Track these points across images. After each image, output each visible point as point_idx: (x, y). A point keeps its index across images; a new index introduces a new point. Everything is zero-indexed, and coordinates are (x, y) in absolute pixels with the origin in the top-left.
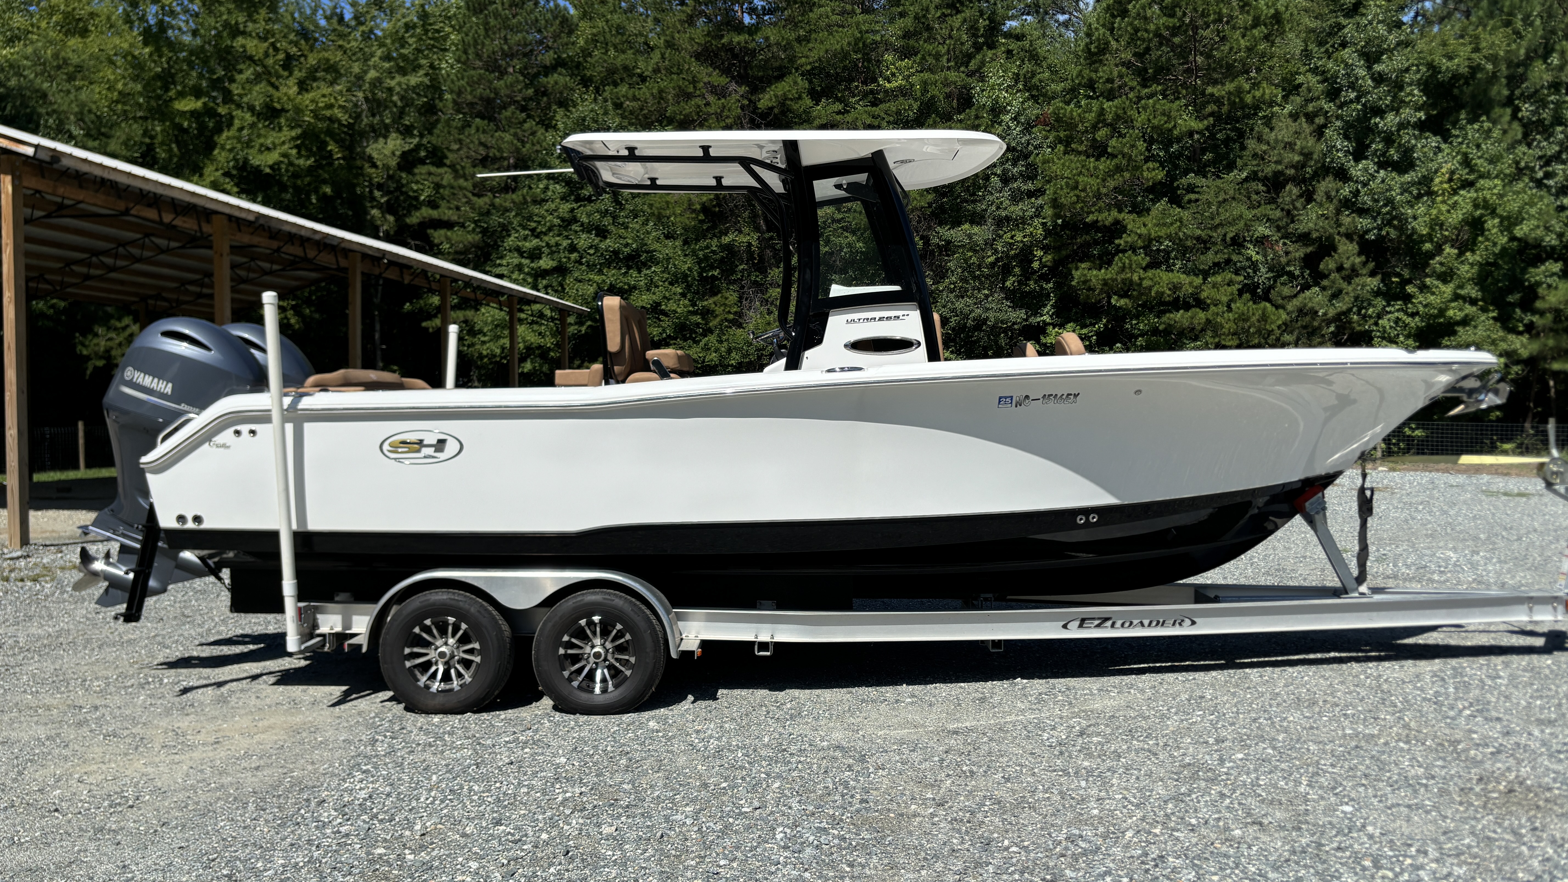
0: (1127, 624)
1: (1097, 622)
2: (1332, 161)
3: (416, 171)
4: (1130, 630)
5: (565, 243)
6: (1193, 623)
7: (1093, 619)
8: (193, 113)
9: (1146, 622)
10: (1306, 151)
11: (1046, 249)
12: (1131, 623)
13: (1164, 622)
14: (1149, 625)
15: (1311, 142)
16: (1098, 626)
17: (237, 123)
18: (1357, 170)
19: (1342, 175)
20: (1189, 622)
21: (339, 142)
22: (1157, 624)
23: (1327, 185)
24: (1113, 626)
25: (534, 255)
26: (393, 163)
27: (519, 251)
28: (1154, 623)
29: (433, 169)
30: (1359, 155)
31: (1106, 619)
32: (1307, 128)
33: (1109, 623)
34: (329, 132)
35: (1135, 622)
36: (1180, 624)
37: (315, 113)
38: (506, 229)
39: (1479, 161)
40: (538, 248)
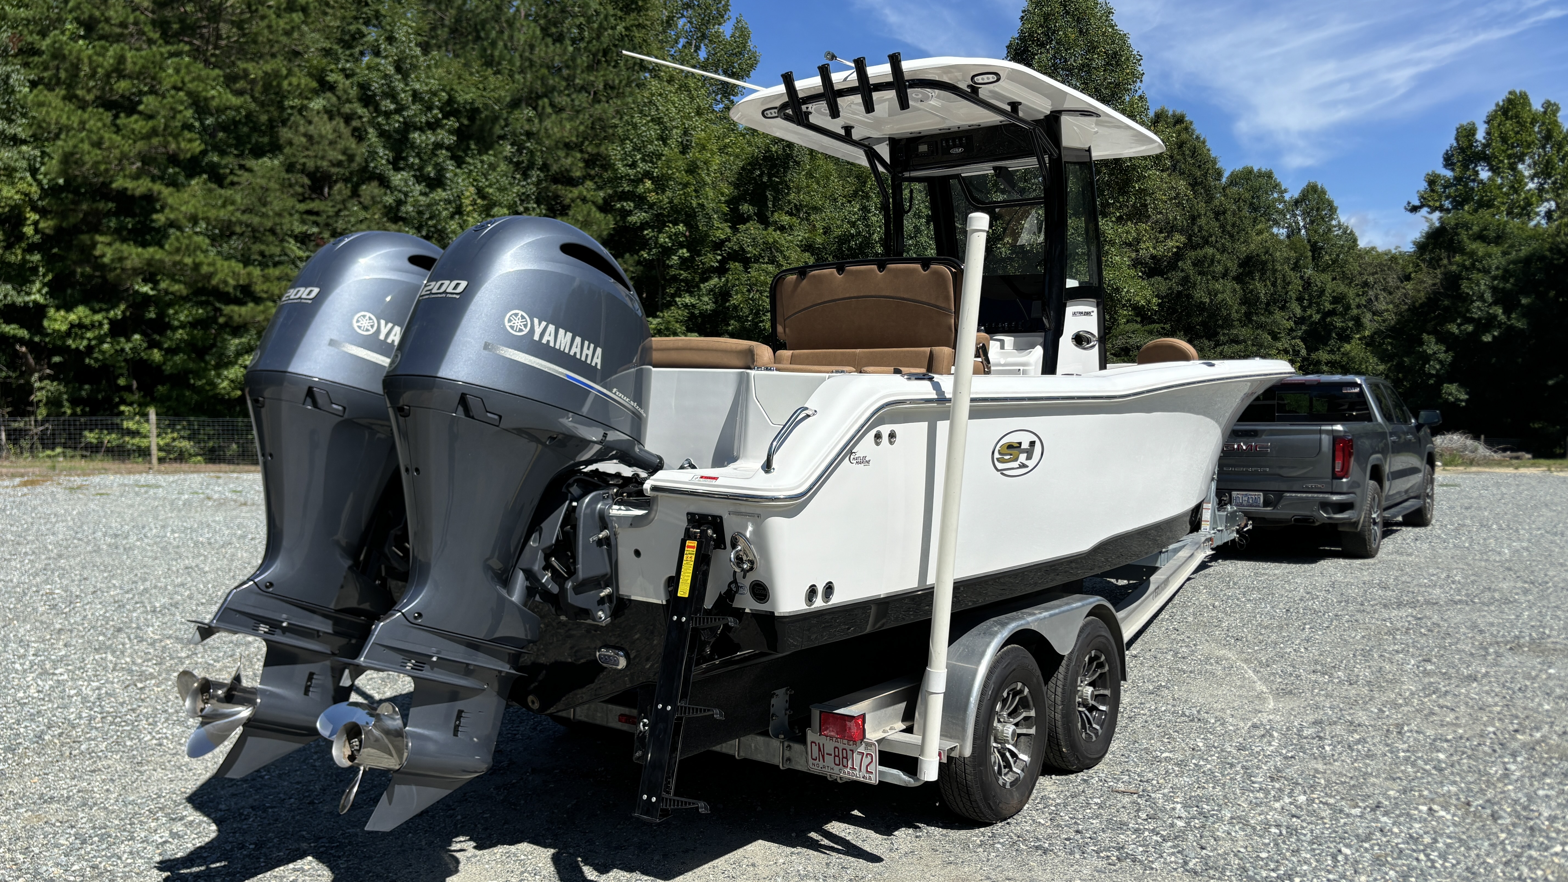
2: (375, 167)
10: (349, 152)
11: (43, 212)
15: (352, 144)
18: (397, 179)
19: (384, 182)
23: (370, 190)
30: (396, 164)
32: (345, 131)
39: (491, 191)
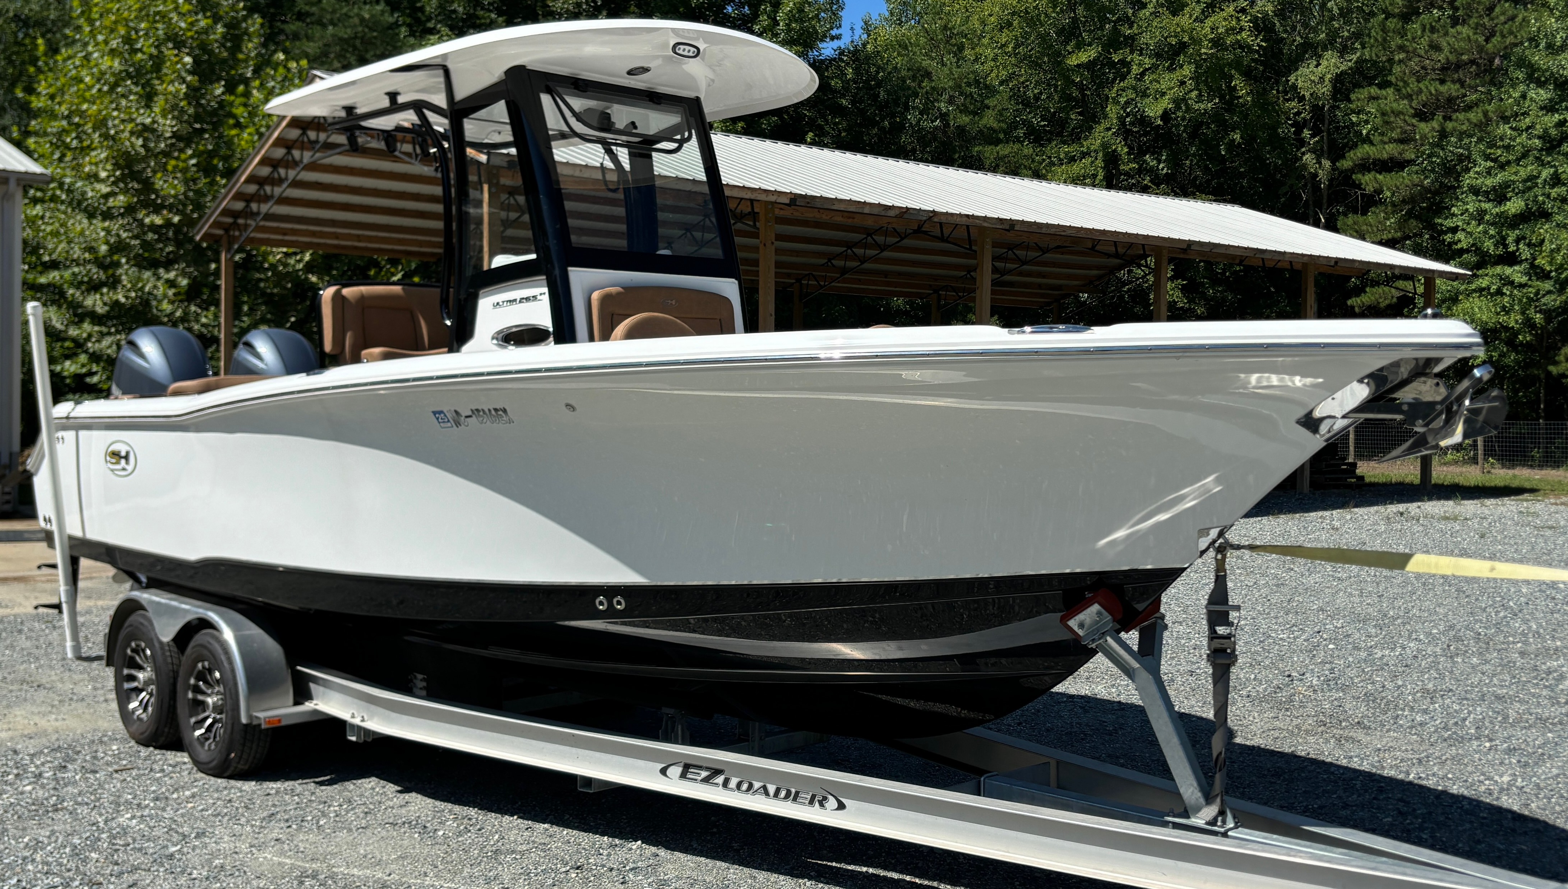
0: (745, 786)
1: (704, 774)
3: (1353, 97)
4: (749, 796)
5: (1546, 173)
6: (841, 806)
7: (700, 767)
8: (1090, 65)
9: (772, 789)
12: (751, 786)
13: (797, 793)
14: (776, 794)
16: (706, 780)
17: (1135, 70)
20: (835, 804)
21: (1248, 74)
22: (787, 796)
24: (725, 784)
25: (1500, 195)
26: (1325, 89)
27: (1475, 191)
28: (783, 794)
29: (1374, 91)
31: (717, 772)
33: (720, 779)
34: (1237, 64)
35: (757, 785)
36: (821, 805)
37: (1217, 42)
38: (1465, 161)
40: (1506, 185)
